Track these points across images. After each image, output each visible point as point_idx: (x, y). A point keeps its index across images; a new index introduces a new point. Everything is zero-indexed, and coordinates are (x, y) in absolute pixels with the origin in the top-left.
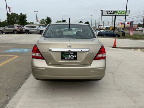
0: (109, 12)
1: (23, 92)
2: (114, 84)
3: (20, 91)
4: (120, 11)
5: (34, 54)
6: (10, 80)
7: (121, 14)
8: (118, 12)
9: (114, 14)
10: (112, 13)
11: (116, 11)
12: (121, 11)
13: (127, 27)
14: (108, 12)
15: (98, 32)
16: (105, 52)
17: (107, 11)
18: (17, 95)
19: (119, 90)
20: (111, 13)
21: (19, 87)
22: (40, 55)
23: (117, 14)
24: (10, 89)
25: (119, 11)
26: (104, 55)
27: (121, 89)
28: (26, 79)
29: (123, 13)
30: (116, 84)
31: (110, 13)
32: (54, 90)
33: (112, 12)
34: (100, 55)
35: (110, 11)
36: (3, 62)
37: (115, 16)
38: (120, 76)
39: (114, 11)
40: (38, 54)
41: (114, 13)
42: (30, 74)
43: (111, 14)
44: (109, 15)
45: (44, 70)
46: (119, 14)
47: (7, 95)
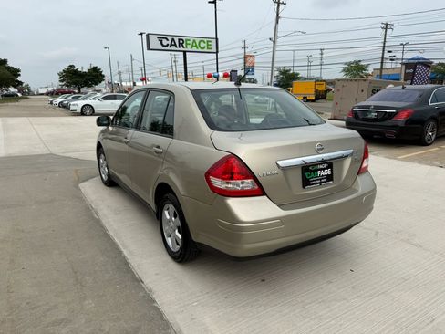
0: (167, 40)
4: (194, 41)
8: (191, 42)
9: (182, 49)
10: (175, 45)
11: (184, 39)
12: (197, 40)
14: (165, 42)
17: (161, 38)
20: (173, 43)
23: (189, 48)
25: (192, 39)
29: (202, 45)
31: (169, 42)
33: (173, 40)
35: (170, 38)
37: (185, 52)
39: (179, 40)
41: (179, 43)
43: (173, 48)
44: (168, 48)
46: (195, 49)
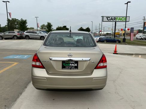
0: (110, 18)
1: (22, 102)
2: (115, 93)
3: (19, 100)
4: (120, 18)
5: (34, 63)
6: (9, 88)
7: (122, 21)
8: (118, 18)
9: (115, 21)
11: (116, 17)
12: (121, 18)
13: (127, 33)
14: (109, 19)
15: (98, 38)
16: (106, 61)
17: (107, 18)
18: (15, 105)
19: (121, 99)
20: (112, 19)
21: (18, 97)
22: (40, 64)
23: (117, 20)
24: (9, 99)
25: (119, 17)
26: (105, 64)
27: (123, 98)
28: (26, 87)
29: (123, 19)
30: (117, 93)
31: (110, 19)
32: (54, 100)
33: (112, 18)
34: (101, 64)
35: (111, 17)
36: (2, 69)
37: (116, 22)
38: (122, 84)
39: (114, 18)
40: (38, 62)
41: (114, 19)
42: (30, 82)
43: (112, 20)
44: (110, 21)
45: (45, 79)
46: (120, 21)
47: (5, 105)
